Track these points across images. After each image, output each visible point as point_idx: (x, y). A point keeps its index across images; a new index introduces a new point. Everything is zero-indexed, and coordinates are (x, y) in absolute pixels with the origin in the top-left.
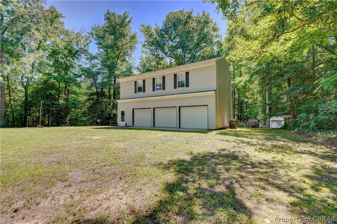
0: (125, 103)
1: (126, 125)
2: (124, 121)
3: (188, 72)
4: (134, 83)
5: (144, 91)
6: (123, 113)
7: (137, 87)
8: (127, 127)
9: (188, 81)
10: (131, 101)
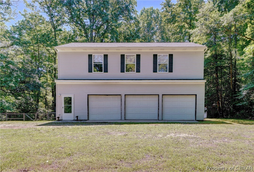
0: (71, 85)
1: (77, 118)
2: (71, 112)
3: (172, 55)
4: (88, 57)
5: (106, 71)
6: (68, 101)
7: (93, 64)
8: (78, 121)
9: (172, 66)
10: (83, 83)
